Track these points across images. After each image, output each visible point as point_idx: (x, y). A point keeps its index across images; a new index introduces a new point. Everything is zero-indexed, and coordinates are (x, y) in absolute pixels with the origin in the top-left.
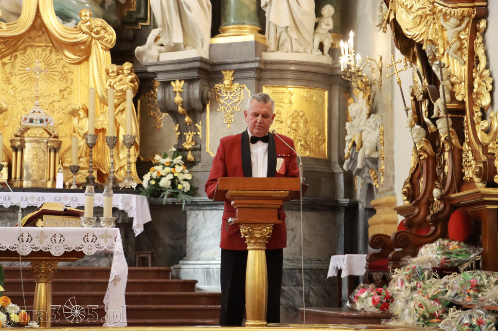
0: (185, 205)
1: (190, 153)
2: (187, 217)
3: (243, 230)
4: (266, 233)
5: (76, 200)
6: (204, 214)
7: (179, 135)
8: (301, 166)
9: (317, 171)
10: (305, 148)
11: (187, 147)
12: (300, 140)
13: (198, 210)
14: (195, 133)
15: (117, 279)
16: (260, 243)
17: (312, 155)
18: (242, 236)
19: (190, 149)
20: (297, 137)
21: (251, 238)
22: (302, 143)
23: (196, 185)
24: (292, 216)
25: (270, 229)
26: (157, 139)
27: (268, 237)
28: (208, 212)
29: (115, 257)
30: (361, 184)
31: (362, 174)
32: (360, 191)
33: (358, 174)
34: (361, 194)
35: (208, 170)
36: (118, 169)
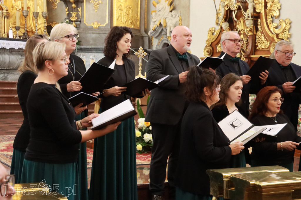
0: (78, 50)
1: (74, 23)
7: (68, 13)
9: (138, 35)
10: (132, 24)
11: (73, 20)
12: (130, 20)
13: (81, 52)
14: (77, 13)
17: (135, 28)
19: (75, 21)
22: (131, 21)
23: (80, 39)
26: (54, 14)
30: (158, 43)
31: (159, 37)
32: (157, 46)
33: (156, 38)
34: (157, 47)
35: (86, 32)
36: (38, 29)
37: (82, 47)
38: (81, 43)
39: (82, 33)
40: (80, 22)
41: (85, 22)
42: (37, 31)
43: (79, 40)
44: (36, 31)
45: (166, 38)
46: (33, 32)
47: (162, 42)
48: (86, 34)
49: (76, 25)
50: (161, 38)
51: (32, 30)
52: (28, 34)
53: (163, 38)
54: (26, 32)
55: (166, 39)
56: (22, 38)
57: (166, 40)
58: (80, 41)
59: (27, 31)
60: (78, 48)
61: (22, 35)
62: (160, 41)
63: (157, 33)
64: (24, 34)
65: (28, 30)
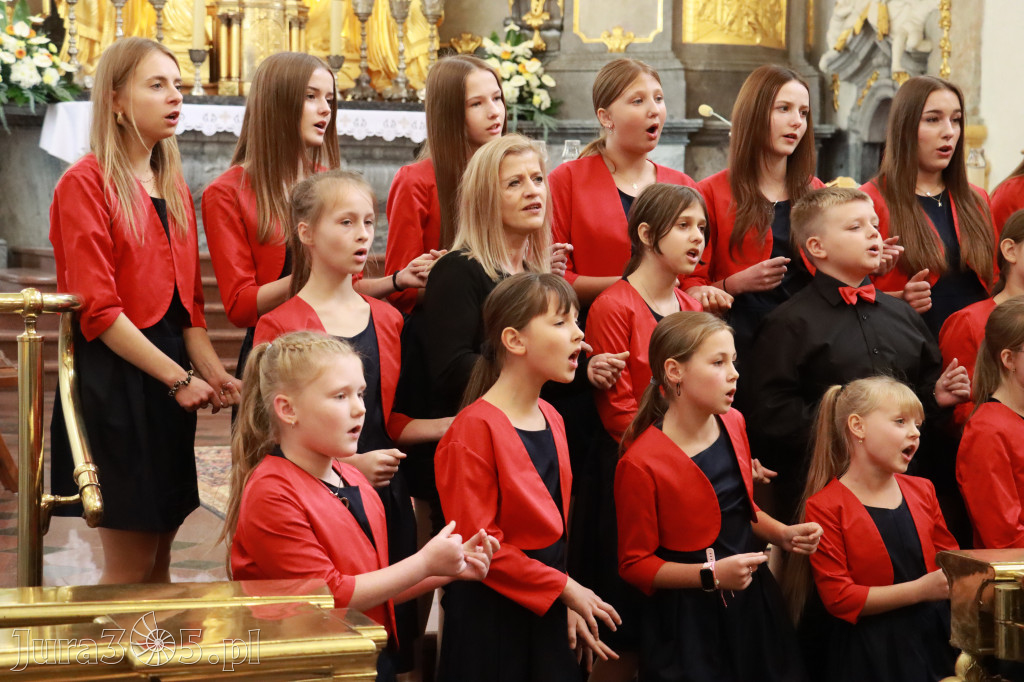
0: (550, 134)
1: (536, 34)
10: (755, 29)
11: (535, 23)
12: (747, 15)
17: (767, 45)
19: (539, 28)
20: (743, 8)
22: (751, 19)
23: (559, 96)
30: (859, 98)
31: (859, 79)
32: (853, 110)
33: (850, 79)
34: (855, 114)
35: (583, 68)
36: (408, 64)
37: (566, 123)
38: (564, 109)
39: (564, 71)
40: (561, 29)
41: (576, 30)
42: (404, 69)
43: (554, 97)
44: (399, 69)
45: (890, 77)
46: (389, 75)
47: (873, 94)
48: (582, 73)
49: (545, 42)
50: (868, 79)
51: (388, 67)
52: (374, 82)
53: (877, 79)
54: (366, 76)
55: (889, 82)
56: (349, 98)
57: (886, 86)
58: (558, 101)
59: (368, 70)
60: (550, 129)
61: (352, 85)
62: (866, 92)
63: (851, 63)
64: (358, 81)
65: (373, 67)
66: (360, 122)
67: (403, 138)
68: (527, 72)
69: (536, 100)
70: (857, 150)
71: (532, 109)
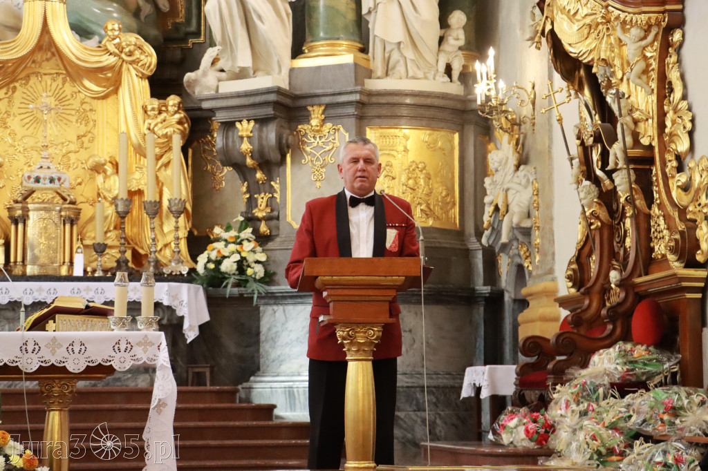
0: (258, 297)
1: (263, 224)
2: (261, 315)
3: (341, 333)
4: (372, 337)
5: (103, 292)
6: (284, 311)
7: (247, 198)
8: (422, 240)
9: (444, 248)
10: (427, 215)
11: (260, 215)
13: (275, 304)
14: (271, 195)
15: (162, 404)
16: (364, 350)
17: (438, 225)
18: (339, 342)
19: (264, 218)
20: (416, 199)
21: (352, 344)
23: (272, 269)
24: (410, 312)
25: (378, 331)
26: (217, 204)
27: (376, 342)
28: (290, 308)
29: (158, 373)
32: (507, 274)
33: (503, 251)
34: (507, 279)
36: (161, 248)
37: (274, 289)
38: (276, 278)
39: (277, 250)
40: (278, 218)
41: (289, 219)
43: (267, 269)
49: (269, 229)
58: (272, 272)
60: (259, 293)
66: (100, 291)
67: (134, 301)
68: (244, 251)
69: (249, 272)
70: (509, 306)
71: (247, 278)
